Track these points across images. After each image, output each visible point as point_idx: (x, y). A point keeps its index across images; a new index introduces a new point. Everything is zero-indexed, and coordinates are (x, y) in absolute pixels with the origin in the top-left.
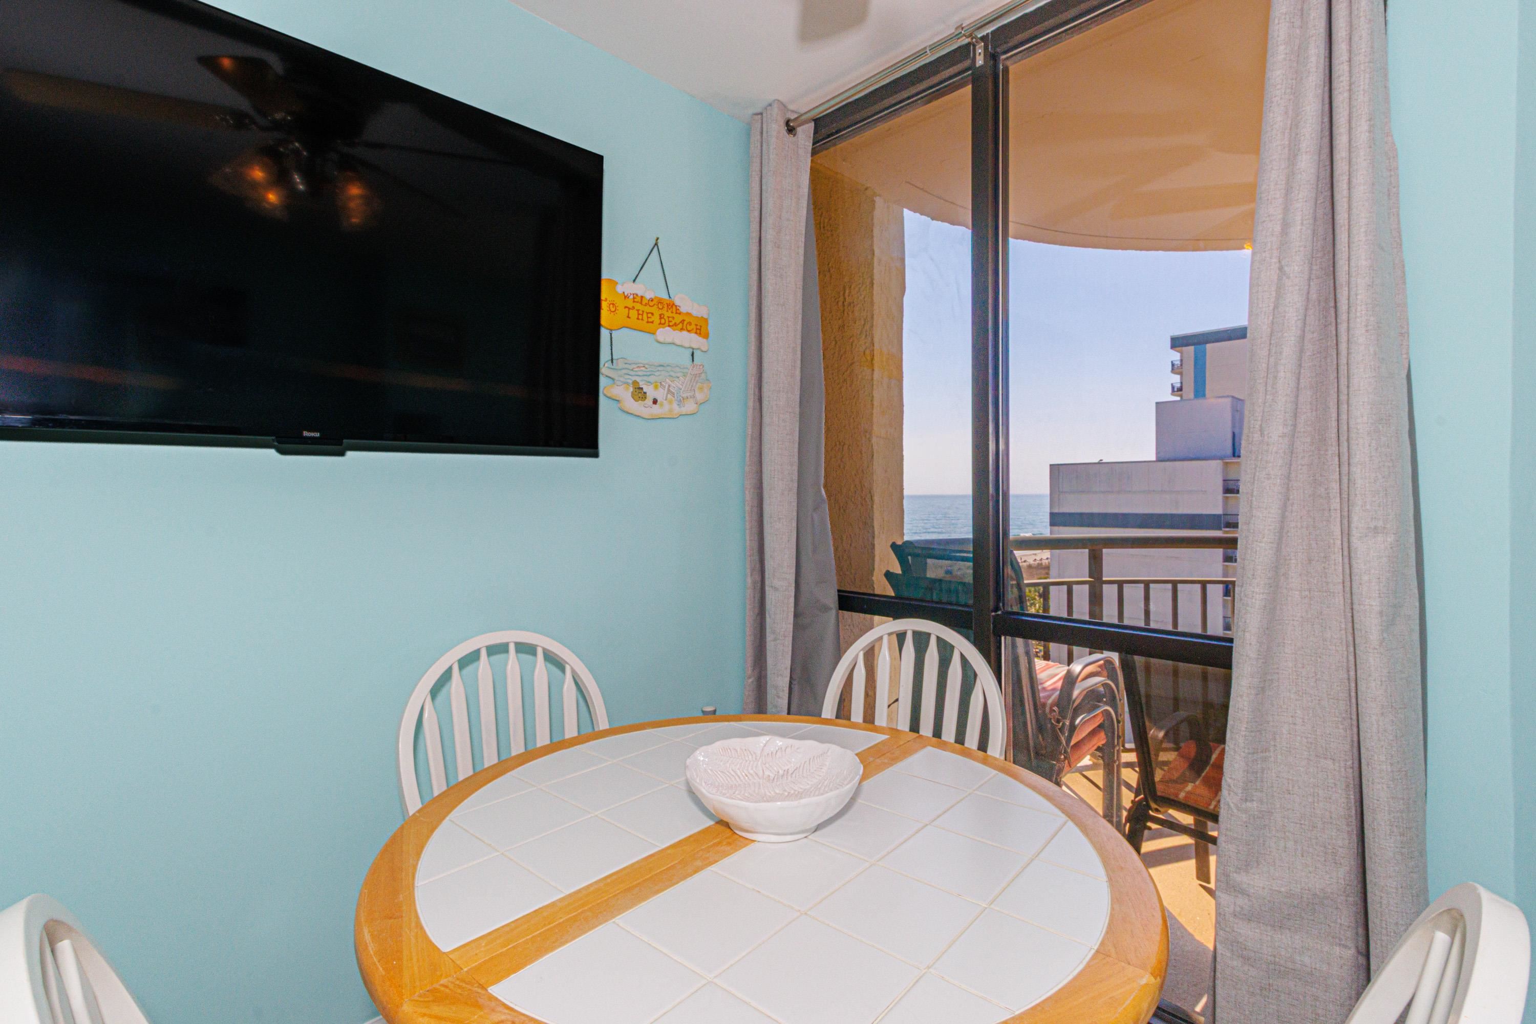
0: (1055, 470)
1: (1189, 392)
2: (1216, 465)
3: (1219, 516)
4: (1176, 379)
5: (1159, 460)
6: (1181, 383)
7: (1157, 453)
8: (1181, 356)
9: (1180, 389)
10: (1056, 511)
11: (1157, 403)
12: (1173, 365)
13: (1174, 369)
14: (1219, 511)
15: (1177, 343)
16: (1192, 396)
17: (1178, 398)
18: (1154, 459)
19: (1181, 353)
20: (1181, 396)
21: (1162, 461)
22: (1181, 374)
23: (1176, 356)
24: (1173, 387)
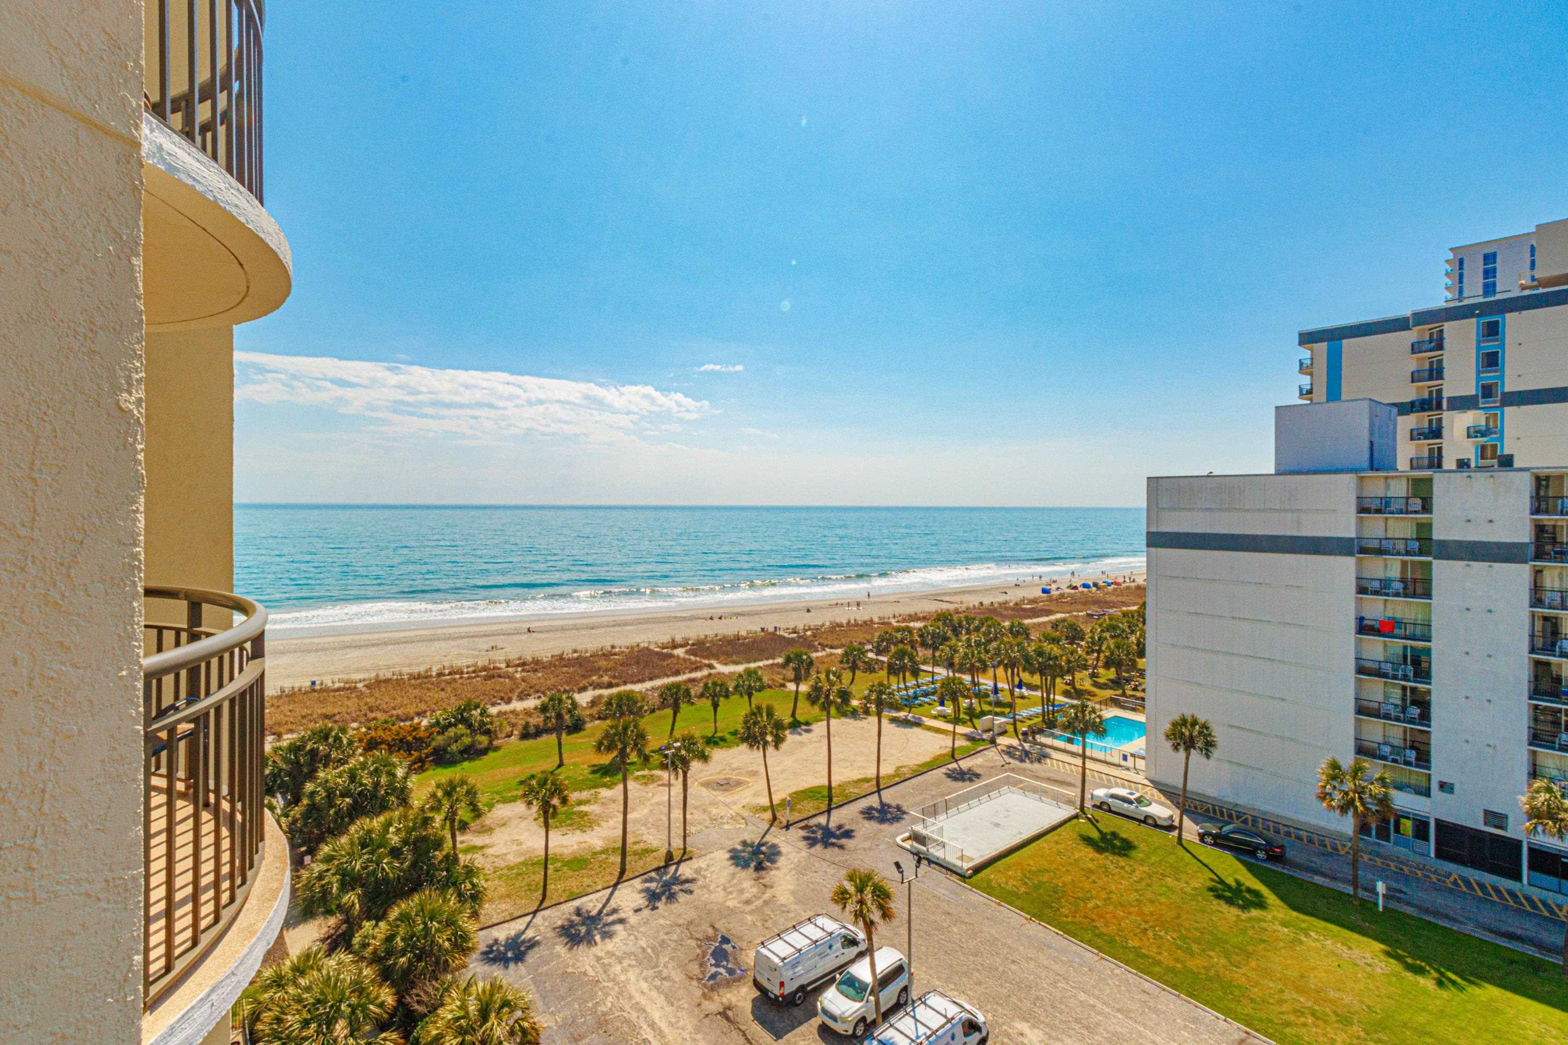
0: (1154, 484)
1: (1321, 393)
2: (1348, 480)
3: (1352, 539)
4: (1306, 381)
5: (1278, 473)
6: (1311, 384)
7: (1278, 464)
8: (1312, 354)
9: (1310, 392)
10: (1154, 529)
11: (1277, 408)
12: (1301, 364)
13: (1303, 369)
14: (1352, 534)
15: (1307, 339)
16: (1324, 398)
17: (1308, 402)
18: (1272, 471)
19: (1312, 350)
20: (1311, 400)
21: (1281, 474)
22: (1311, 374)
23: (1305, 354)
24: (1301, 389)
